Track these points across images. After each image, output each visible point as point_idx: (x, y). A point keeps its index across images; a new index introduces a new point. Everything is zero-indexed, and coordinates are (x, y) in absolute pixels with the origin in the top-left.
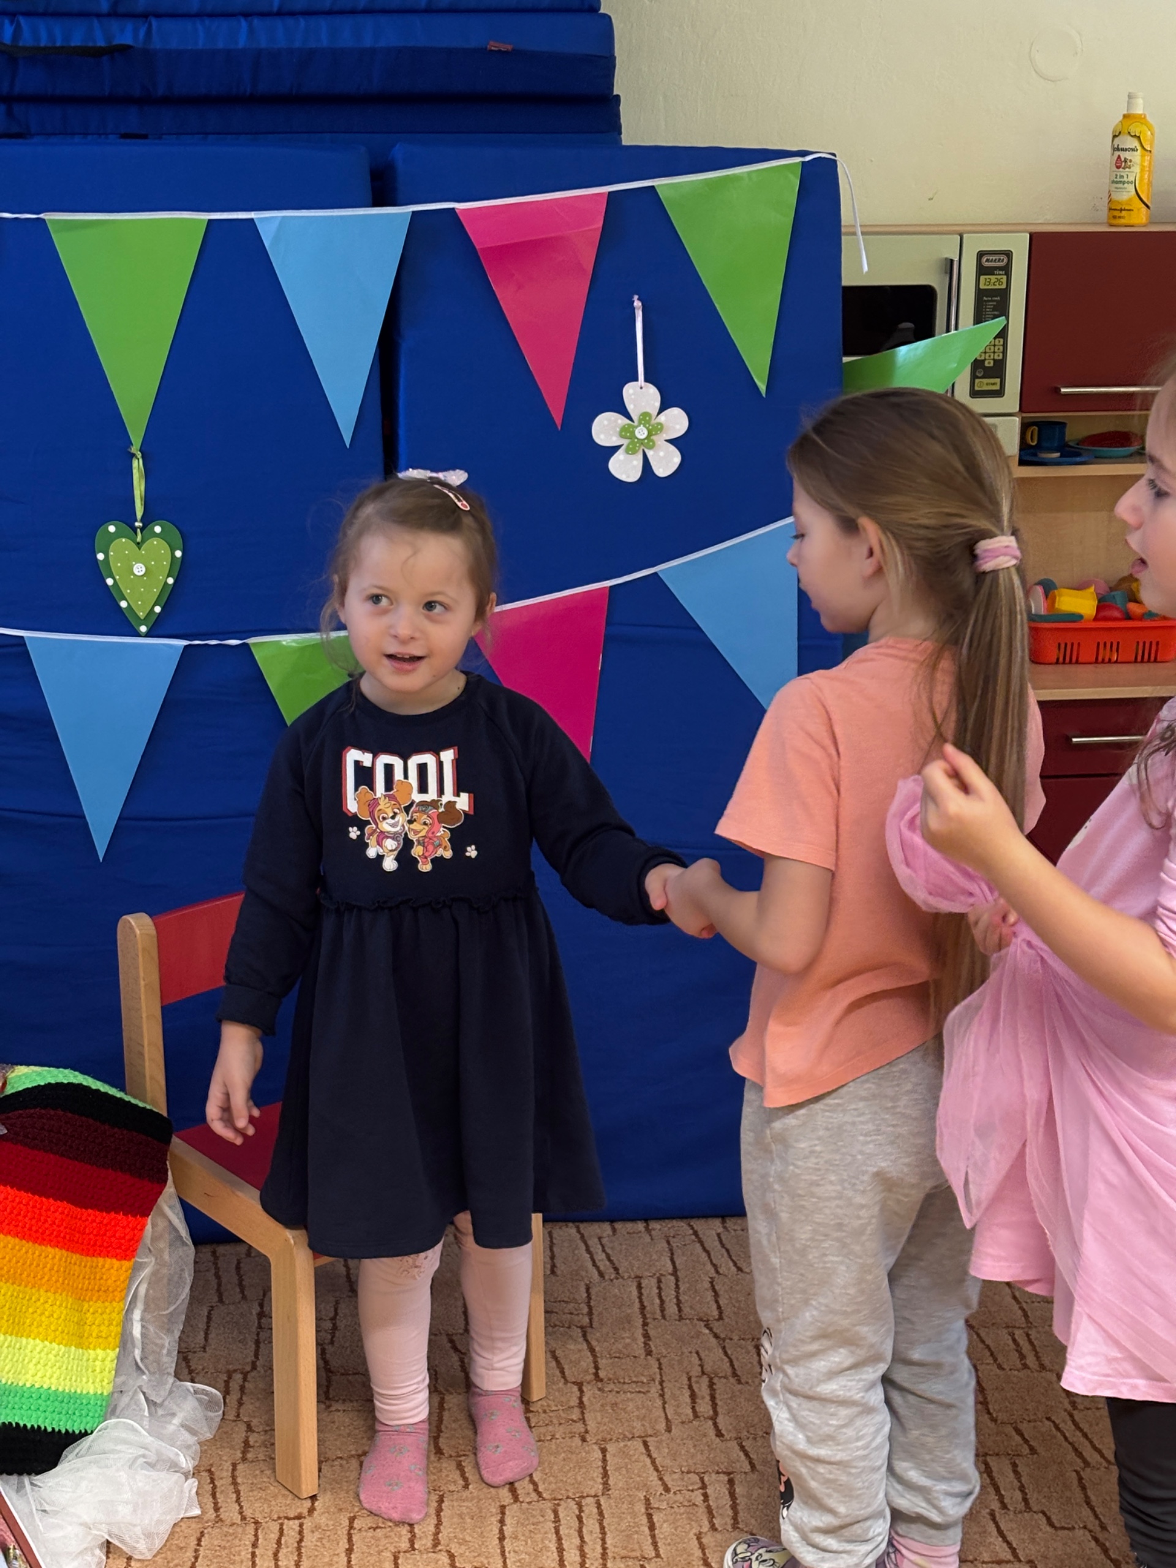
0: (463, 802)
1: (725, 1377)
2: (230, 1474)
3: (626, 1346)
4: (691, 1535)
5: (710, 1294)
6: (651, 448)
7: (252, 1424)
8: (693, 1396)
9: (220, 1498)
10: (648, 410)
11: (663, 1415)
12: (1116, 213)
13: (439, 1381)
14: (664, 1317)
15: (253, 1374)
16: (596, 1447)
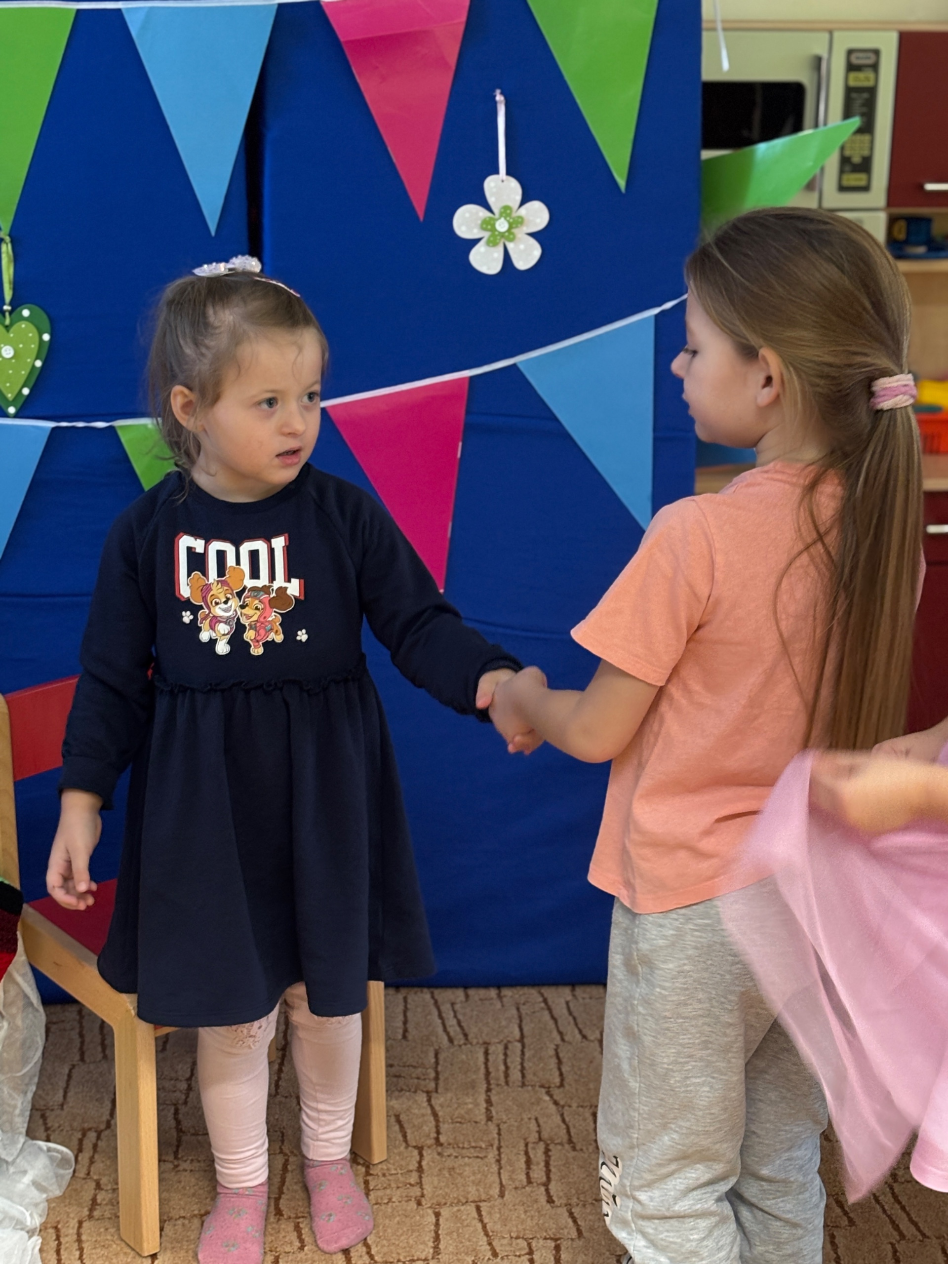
0: (294, 588)
1: (561, 1144)
2: (75, 1231)
3: (469, 1111)
5: (554, 1061)
6: (511, 241)
7: (102, 1182)
8: (528, 1162)
9: (64, 1255)
10: (510, 204)
11: (498, 1181)
13: (285, 1144)
14: (507, 1083)
15: (107, 1132)
16: (430, 1211)
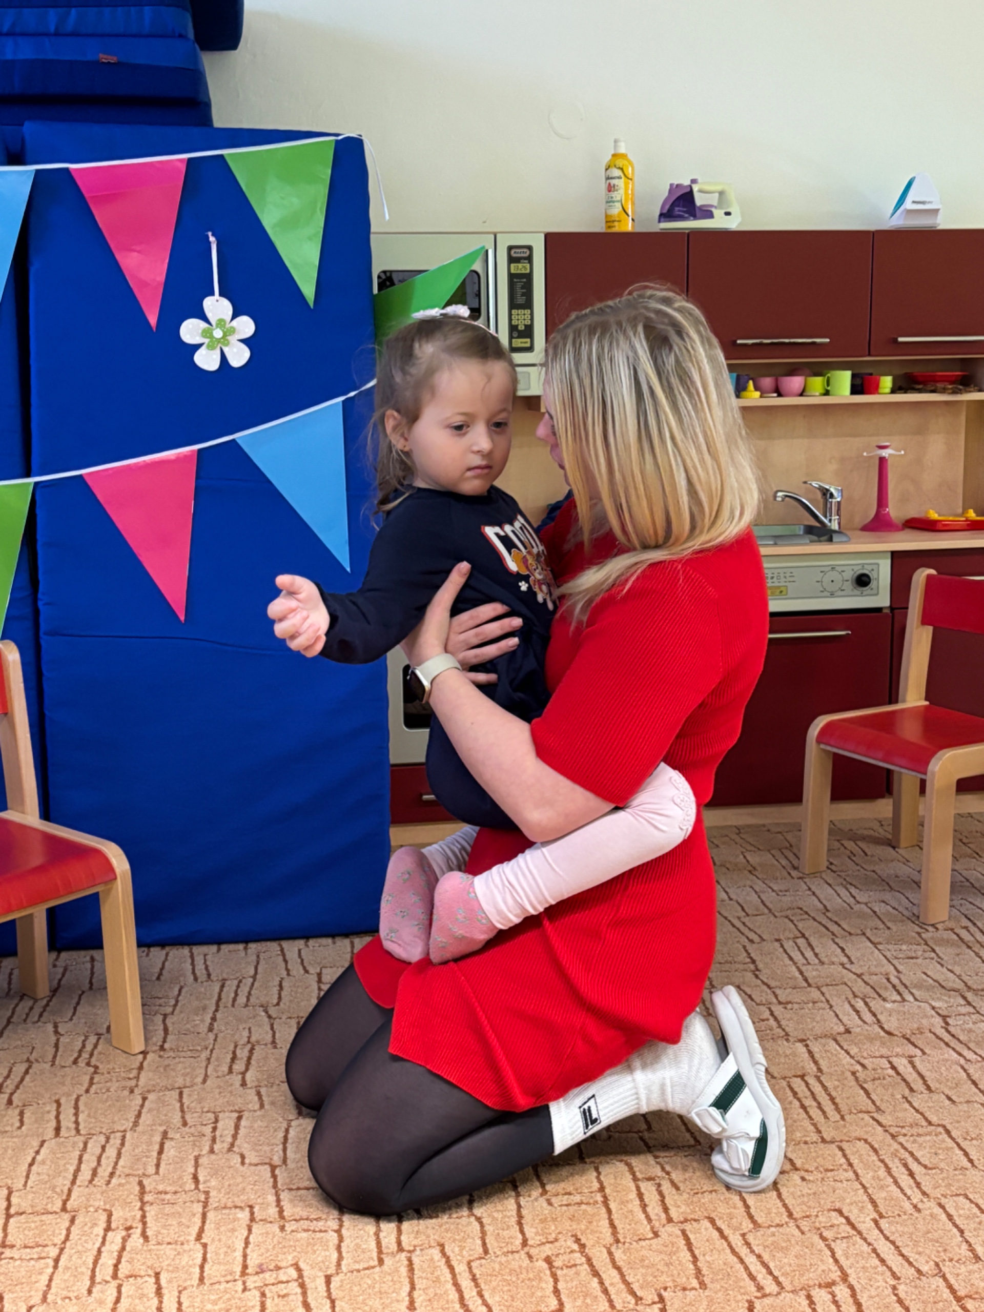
3: (195, 1026)
4: (192, 1157)
5: (278, 988)
6: (227, 345)
8: (234, 1058)
10: (224, 317)
11: (204, 1072)
12: (609, 224)
14: (233, 1006)
16: (139, 1097)
